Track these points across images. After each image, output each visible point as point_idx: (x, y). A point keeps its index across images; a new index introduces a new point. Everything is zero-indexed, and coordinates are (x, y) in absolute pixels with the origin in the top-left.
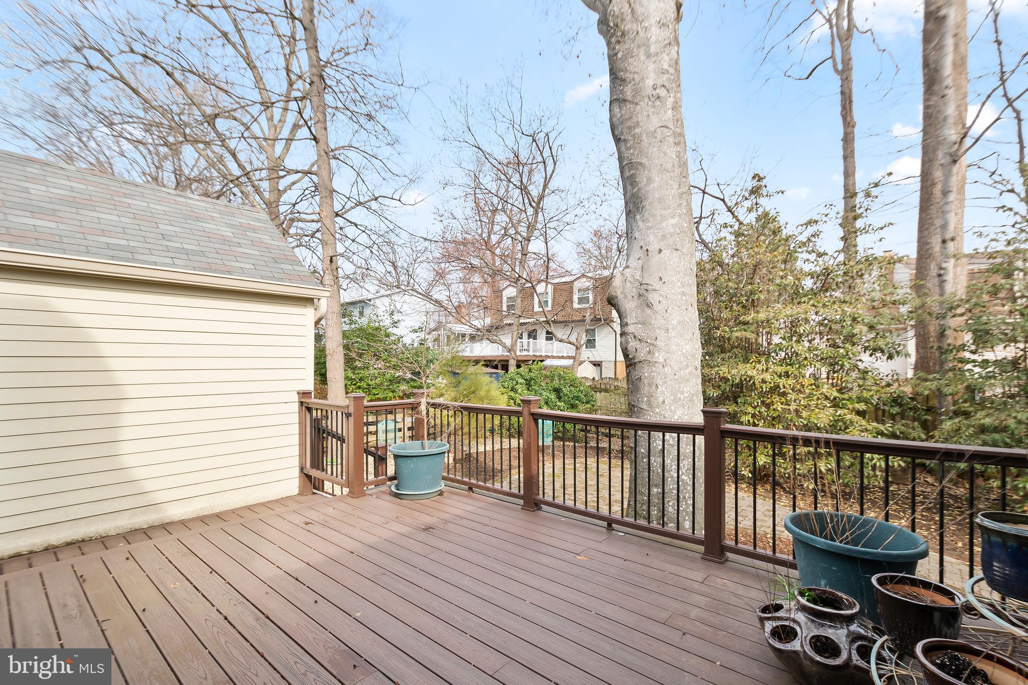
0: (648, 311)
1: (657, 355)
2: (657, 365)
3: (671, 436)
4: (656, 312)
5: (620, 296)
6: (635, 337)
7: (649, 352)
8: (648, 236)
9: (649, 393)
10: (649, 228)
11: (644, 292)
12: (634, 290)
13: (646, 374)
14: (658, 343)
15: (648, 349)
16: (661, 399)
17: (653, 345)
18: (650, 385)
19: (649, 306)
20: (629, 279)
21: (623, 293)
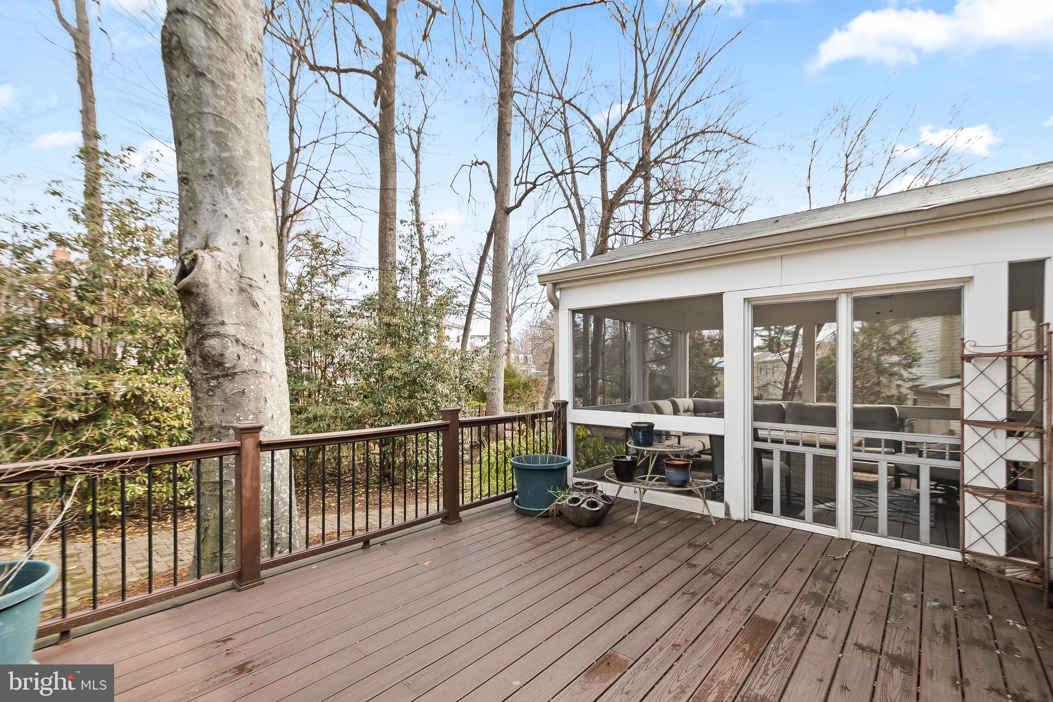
0: (253, 312)
1: (264, 364)
2: (265, 376)
3: (280, 454)
4: (261, 314)
5: (212, 285)
6: (237, 341)
7: (256, 360)
8: (247, 221)
9: (257, 408)
10: (248, 212)
11: (248, 288)
12: (233, 282)
13: (252, 387)
14: (264, 350)
15: (254, 357)
16: (269, 415)
17: (260, 352)
18: (257, 399)
19: (255, 305)
20: (223, 265)
21: (217, 281)
